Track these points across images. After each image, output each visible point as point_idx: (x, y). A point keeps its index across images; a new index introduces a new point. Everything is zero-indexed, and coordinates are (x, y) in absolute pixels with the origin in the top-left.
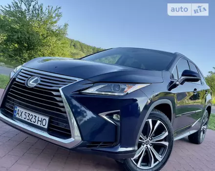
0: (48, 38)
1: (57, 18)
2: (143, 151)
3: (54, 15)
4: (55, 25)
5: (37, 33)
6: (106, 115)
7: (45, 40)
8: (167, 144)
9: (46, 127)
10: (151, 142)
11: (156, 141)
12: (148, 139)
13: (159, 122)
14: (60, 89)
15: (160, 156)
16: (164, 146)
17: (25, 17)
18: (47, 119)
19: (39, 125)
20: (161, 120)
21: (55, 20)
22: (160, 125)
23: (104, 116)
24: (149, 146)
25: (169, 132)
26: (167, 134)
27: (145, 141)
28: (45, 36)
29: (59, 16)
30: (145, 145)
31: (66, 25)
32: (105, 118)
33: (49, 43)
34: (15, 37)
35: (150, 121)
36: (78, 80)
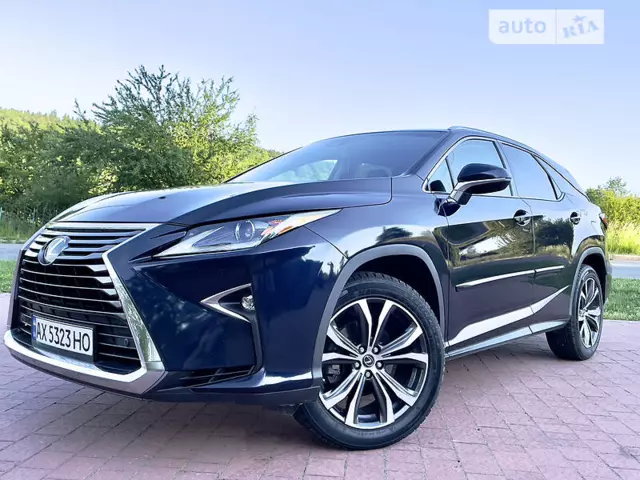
0: (214, 159)
1: (227, 106)
2: (357, 383)
3: (219, 101)
4: (226, 123)
5: (187, 151)
6: (222, 301)
7: (209, 166)
8: (423, 358)
9: (90, 353)
10: (377, 358)
11: (393, 354)
12: (369, 352)
13: (388, 305)
14: (105, 256)
15: (412, 392)
16: (418, 365)
17: (153, 119)
19: (77, 350)
20: (393, 297)
21: (223, 112)
22: (394, 312)
23: (214, 303)
24: (374, 370)
25: (424, 327)
26: (418, 332)
27: (360, 358)
28: (206, 156)
29: (231, 99)
30: (363, 369)
31: (250, 121)
32: (217, 307)
33: (218, 171)
34: (136, 171)
35: (363, 304)
36: (149, 227)
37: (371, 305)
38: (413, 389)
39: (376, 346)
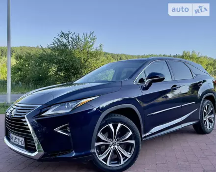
2: (110, 151)
6: (60, 129)
8: (133, 142)
9: (24, 146)
11: (122, 141)
12: (114, 141)
13: (120, 125)
14: (25, 116)
15: (129, 153)
16: (131, 145)
18: (23, 139)
23: (58, 130)
24: (116, 147)
25: (133, 131)
26: (131, 133)
30: (112, 147)
35: (111, 125)
36: (39, 106)
37: (113, 125)
38: (130, 152)
39: (116, 138)
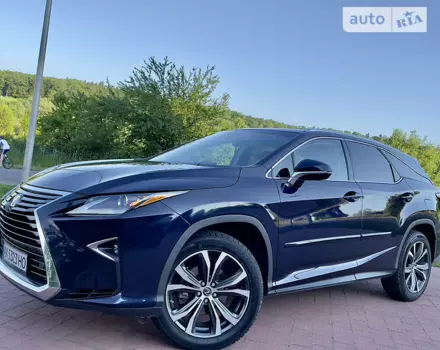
2: (197, 305)
6: (99, 246)
8: (246, 293)
9: (25, 270)
10: (214, 290)
12: (208, 286)
14: (35, 211)
15: (235, 316)
18: (26, 257)
19: (19, 267)
20: (227, 250)
23: (95, 247)
24: (211, 298)
26: (244, 275)
27: (202, 289)
30: (203, 297)
32: (97, 250)
35: (205, 254)
36: (65, 194)
37: (210, 255)
39: (213, 281)
